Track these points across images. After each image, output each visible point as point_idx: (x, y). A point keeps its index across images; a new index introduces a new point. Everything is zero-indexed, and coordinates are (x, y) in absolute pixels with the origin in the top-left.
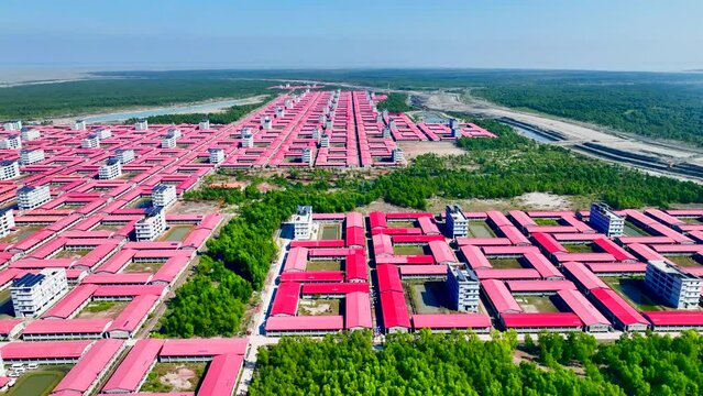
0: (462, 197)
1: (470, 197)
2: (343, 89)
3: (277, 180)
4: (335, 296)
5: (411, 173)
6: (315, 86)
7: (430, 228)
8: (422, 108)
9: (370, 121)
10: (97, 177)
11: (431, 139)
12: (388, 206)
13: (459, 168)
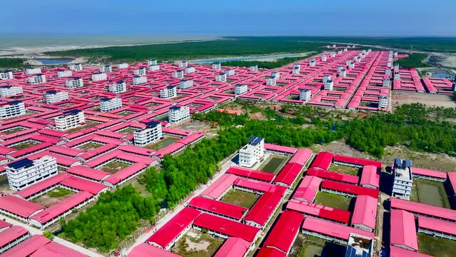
0: (429, 151)
1: (438, 152)
2: (374, 49)
3: (269, 112)
4: (221, 236)
5: (388, 119)
6: (354, 47)
7: (371, 179)
8: (436, 65)
9: (381, 73)
10: (159, 96)
11: (427, 91)
12: (347, 148)
13: (441, 120)
